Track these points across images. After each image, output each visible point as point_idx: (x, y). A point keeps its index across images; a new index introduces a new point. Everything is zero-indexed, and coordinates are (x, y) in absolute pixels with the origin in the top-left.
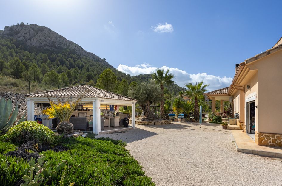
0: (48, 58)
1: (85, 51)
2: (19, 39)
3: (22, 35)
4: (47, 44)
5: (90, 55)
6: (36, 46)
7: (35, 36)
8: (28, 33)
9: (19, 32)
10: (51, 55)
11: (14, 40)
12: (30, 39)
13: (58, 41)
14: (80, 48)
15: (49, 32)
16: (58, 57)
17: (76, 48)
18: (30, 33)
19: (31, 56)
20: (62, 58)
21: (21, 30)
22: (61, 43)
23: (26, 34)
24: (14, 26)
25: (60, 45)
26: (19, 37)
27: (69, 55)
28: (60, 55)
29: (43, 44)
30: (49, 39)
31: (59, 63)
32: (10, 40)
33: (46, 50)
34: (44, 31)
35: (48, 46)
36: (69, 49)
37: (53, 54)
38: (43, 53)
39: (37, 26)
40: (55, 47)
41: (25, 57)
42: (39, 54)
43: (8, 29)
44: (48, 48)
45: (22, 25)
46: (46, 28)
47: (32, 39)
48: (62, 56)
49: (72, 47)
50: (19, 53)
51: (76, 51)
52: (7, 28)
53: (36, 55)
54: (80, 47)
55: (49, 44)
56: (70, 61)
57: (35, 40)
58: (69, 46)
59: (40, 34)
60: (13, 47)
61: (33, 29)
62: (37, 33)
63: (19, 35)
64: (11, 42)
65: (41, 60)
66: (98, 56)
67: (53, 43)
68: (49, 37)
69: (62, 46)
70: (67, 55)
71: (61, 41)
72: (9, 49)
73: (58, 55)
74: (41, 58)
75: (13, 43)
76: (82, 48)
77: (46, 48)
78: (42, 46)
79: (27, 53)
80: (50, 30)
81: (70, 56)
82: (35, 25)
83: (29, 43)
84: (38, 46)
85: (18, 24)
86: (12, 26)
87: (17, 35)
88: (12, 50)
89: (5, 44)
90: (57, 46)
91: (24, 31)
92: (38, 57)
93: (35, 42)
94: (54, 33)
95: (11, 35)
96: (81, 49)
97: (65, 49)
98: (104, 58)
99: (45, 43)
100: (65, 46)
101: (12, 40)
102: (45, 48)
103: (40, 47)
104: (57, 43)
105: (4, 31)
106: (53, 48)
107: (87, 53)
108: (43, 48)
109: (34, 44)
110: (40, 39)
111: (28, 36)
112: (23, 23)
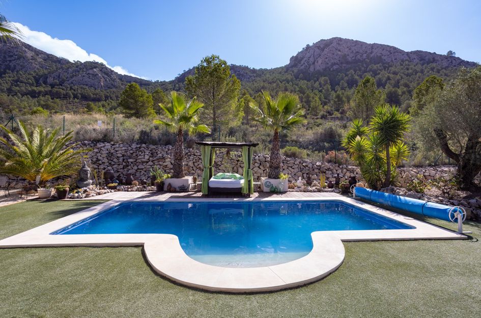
2: (302, 68)
3: (305, 61)
4: (336, 61)
6: (320, 70)
7: (320, 55)
8: (312, 56)
9: (303, 58)
10: (337, 76)
11: (296, 71)
12: (314, 63)
13: (353, 52)
14: (392, 49)
15: (340, 42)
16: (346, 75)
17: (384, 52)
18: (315, 54)
20: (352, 76)
21: (306, 54)
22: (358, 52)
23: (310, 57)
24: (299, 53)
25: (356, 56)
26: (302, 65)
27: (367, 67)
28: (352, 71)
29: (330, 64)
30: (339, 52)
31: (346, 85)
32: (291, 72)
33: (333, 71)
34: (332, 44)
35: (337, 64)
36: (370, 59)
37: (339, 74)
38: (325, 76)
39: (325, 40)
40: (348, 63)
42: (319, 80)
43: (293, 59)
44: (335, 67)
45: (308, 47)
46: (335, 38)
47: (316, 63)
48: (354, 72)
49: (376, 53)
51: (383, 57)
53: (315, 82)
55: (338, 62)
57: (320, 62)
58: (371, 53)
59: (326, 50)
60: (292, 80)
62: (323, 51)
63: (302, 62)
64: (293, 74)
67: (345, 56)
68: (340, 51)
69: (359, 57)
70: (363, 69)
71: (357, 51)
73: (348, 73)
76: (395, 48)
77: (333, 69)
78: (328, 68)
80: (340, 39)
81: (368, 69)
82: (322, 40)
83: (312, 69)
84: (323, 69)
86: (297, 54)
87: (300, 63)
90: (350, 59)
91: (308, 55)
93: (319, 65)
94: (347, 41)
95: (295, 65)
96: (394, 50)
97: (363, 61)
98: (450, 52)
99: (333, 61)
100: (365, 55)
101: (293, 72)
103: (325, 70)
104: (351, 55)
106: (344, 65)
107: (407, 55)
108: (330, 70)
109: (318, 68)
110: (326, 58)
111: (312, 60)
112: (308, 45)
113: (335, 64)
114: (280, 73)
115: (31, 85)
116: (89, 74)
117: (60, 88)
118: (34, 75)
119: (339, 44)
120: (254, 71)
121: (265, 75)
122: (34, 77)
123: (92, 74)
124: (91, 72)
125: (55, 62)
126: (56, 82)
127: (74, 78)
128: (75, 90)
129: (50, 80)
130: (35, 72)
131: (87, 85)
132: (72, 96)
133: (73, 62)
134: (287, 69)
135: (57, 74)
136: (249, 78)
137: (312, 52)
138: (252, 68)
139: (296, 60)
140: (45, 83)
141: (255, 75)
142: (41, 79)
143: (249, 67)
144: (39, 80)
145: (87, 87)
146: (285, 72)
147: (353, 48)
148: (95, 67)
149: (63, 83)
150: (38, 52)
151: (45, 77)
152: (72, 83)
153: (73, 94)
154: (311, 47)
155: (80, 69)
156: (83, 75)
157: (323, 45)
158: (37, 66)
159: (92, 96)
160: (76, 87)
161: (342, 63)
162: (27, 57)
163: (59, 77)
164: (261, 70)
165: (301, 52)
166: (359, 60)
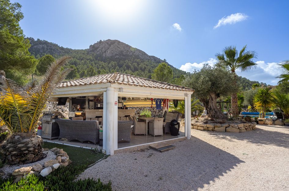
0: (117, 64)
1: (147, 55)
2: (98, 53)
3: (100, 50)
4: (117, 53)
5: (152, 58)
6: (109, 57)
7: (109, 48)
8: (104, 47)
9: (98, 48)
10: (120, 62)
11: (95, 55)
12: (105, 52)
13: (125, 50)
14: (143, 53)
16: (125, 63)
17: (140, 54)
18: (106, 47)
19: (105, 65)
20: (128, 63)
21: (100, 45)
22: (128, 51)
23: (102, 48)
24: (95, 44)
25: (127, 52)
27: (134, 60)
28: (127, 61)
29: (114, 54)
30: (119, 49)
31: (126, 68)
32: (92, 55)
33: (116, 58)
34: (115, 43)
35: (118, 55)
36: (134, 55)
37: (121, 61)
38: (114, 61)
39: (111, 40)
40: (123, 55)
41: (101, 66)
42: (111, 63)
44: (117, 56)
46: (117, 40)
47: (106, 52)
48: (128, 62)
49: (137, 53)
50: (97, 64)
51: (139, 56)
52: (91, 46)
53: (109, 64)
54: (143, 52)
56: (134, 65)
57: (109, 52)
58: (134, 53)
59: (112, 46)
60: (93, 60)
61: (108, 43)
62: (110, 46)
63: (98, 50)
64: (93, 56)
65: (112, 67)
67: (122, 52)
68: (119, 48)
69: (128, 53)
70: (132, 60)
72: (91, 62)
73: (125, 61)
74: (112, 65)
75: (94, 57)
76: (144, 53)
79: (102, 63)
80: (119, 42)
81: (134, 61)
83: (104, 55)
85: (98, 42)
86: (94, 44)
88: (93, 62)
89: (89, 58)
90: (124, 54)
91: (101, 46)
92: (110, 65)
93: (108, 54)
94: (123, 43)
95: (93, 51)
96: (144, 54)
97: (131, 56)
98: (165, 59)
99: (116, 53)
100: (131, 53)
101: (93, 55)
102: (115, 57)
103: (112, 57)
104: (125, 52)
105: (89, 49)
106: (122, 56)
107: (150, 57)
108: (114, 57)
109: (108, 55)
110: (112, 51)
111: (104, 50)
112: (101, 40)
113: (116, 55)
114: (83, 54)
119: (118, 44)
120: (62, 48)
121: (71, 53)
134: (87, 52)
136: (59, 53)
137: (104, 45)
138: (60, 46)
139: (93, 48)
141: (64, 51)
143: (58, 45)
146: (88, 54)
147: (126, 48)
154: (102, 42)
157: (111, 43)
161: (120, 55)
164: (67, 49)
165: (97, 44)
166: (129, 55)
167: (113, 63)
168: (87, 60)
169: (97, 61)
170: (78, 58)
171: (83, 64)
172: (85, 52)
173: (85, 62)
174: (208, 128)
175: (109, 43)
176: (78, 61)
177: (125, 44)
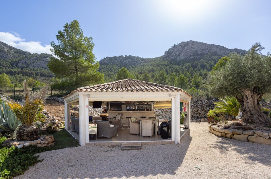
0: (191, 66)
1: (227, 49)
2: (172, 57)
3: (174, 54)
6: (183, 59)
7: (182, 51)
9: (172, 52)
11: (169, 60)
12: (179, 55)
13: (200, 49)
14: (222, 48)
15: (193, 43)
16: (200, 62)
17: (218, 49)
18: (179, 50)
19: (179, 68)
20: (203, 62)
21: (174, 50)
22: (203, 49)
24: (170, 49)
25: (202, 51)
26: (172, 56)
27: (210, 58)
28: (202, 60)
29: (188, 55)
30: (193, 49)
31: (200, 68)
33: (191, 59)
34: (189, 44)
35: (192, 56)
36: (211, 53)
37: (195, 61)
38: (188, 63)
39: (184, 42)
40: (198, 55)
41: (175, 70)
42: (185, 65)
44: (192, 57)
45: (175, 46)
46: (190, 41)
47: (180, 55)
48: (203, 61)
49: (213, 50)
51: (217, 52)
52: (166, 52)
53: (183, 66)
54: (221, 46)
55: (193, 54)
56: (210, 63)
57: (183, 54)
58: (211, 50)
59: (186, 48)
60: (168, 65)
61: (181, 46)
62: (184, 48)
64: (168, 61)
65: (186, 69)
66: (243, 50)
67: (196, 51)
68: (193, 48)
69: (204, 52)
70: (208, 58)
71: (203, 48)
72: (166, 67)
73: (200, 61)
74: (186, 67)
75: (169, 62)
76: (223, 47)
77: (191, 58)
78: (187, 58)
79: (176, 67)
80: (193, 42)
81: (211, 59)
82: (183, 42)
83: (178, 58)
84: (185, 58)
85: (172, 47)
86: (169, 50)
87: (171, 55)
89: (164, 64)
90: (199, 53)
91: (175, 50)
92: (184, 67)
93: (182, 57)
94: (197, 43)
95: (168, 56)
97: (207, 54)
99: (190, 54)
100: (207, 51)
101: (168, 60)
103: (186, 59)
104: (200, 51)
105: (164, 55)
106: (196, 56)
108: (188, 59)
109: (182, 58)
110: (186, 52)
111: (178, 53)
112: (175, 45)
113: (191, 56)
114: (159, 61)
115: (9, 68)
116: (44, 61)
117: (27, 70)
118: (10, 62)
119: (193, 44)
120: (143, 59)
121: (150, 61)
122: (10, 63)
123: (46, 61)
124: (45, 59)
125: (22, 54)
126: (24, 66)
127: (34, 64)
128: (36, 71)
129: (20, 65)
130: (10, 60)
131: (43, 67)
132: (35, 74)
133: (33, 54)
134: (163, 58)
135: (24, 61)
136: (140, 64)
137: (177, 49)
138: (141, 58)
139: (168, 53)
140: (17, 66)
141: (144, 62)
142: (14, 64)
143: (140, 57)
144: (13, 64)
145: (43, 69)
146: (163, 60)
147: (200, 47)
148: (47, 57)
149: (28, 66)
150: (11, 48)
151: (17, 63)
152: (34, 66)
153: (35, 73)
154: (176, 46)
155: (38, 58)
156: (40, 61)
157: (184, 45)
158: (11, 56)
159: (47, 74)
160: (36, 69)
161: (195, 55)
162: (5, 51)
163: (25, 63)
164: (147, 59)
165: (171, 49)
166: (204, 53)
167: (187, 65)
168: (163, 65)
169: (171, 66)
170: (155, 65)
171: (159, 70)
172: (161, 58)
173: (161, 68)
174: (226, 134)
175: (183, 45)
176: (155, 68)
177: (200, 42)
